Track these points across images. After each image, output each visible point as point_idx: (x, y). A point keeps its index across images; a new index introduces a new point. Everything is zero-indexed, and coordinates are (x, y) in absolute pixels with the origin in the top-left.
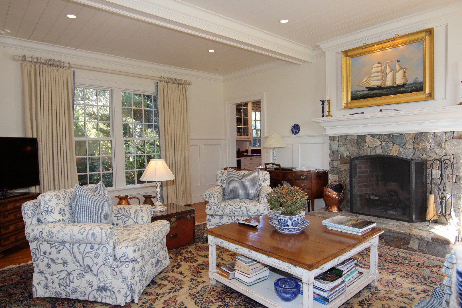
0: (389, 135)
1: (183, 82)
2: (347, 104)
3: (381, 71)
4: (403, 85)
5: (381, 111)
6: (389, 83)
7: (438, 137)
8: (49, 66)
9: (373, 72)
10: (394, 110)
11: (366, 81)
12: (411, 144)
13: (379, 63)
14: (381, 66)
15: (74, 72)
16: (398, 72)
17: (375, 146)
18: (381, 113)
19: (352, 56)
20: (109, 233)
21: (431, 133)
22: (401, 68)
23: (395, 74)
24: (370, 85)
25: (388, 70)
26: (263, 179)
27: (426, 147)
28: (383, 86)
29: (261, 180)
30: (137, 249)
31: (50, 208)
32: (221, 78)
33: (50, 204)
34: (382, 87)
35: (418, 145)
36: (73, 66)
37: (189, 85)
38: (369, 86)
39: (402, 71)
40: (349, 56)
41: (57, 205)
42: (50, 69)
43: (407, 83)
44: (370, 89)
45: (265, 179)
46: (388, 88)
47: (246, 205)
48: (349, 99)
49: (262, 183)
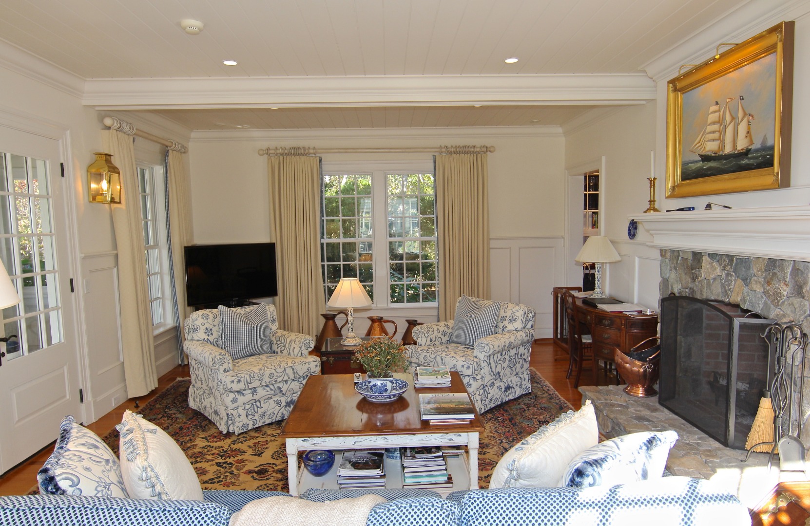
0: (730, 257)
1: (478, 150)
2: (673, 188)
3: (718, 122)
4: (746, 153)
5: (709, 206)
6: (728, 149)
7: (800, 272)
8: (293, 156)
9: (709, 121)
10: (725, 207)
11: (699, 142)
12: (760, 282)
13: (717, 103)
14: (719, 111)
15: (320, 158)
16: (741, 122)
17: (712, 276)
18: (708, 211)
19: (683, 90)
20: (217, 359)
21: (789, 262)
22: (745, 114)
23: (736, 126)
24: (704, 150)
25: (728, 118)
26: (511, 318)
27: (779, 291)
28: (721, 153)
29: (507, 319)
30: (236, 380)
31: (195, 327)
32: (560, 130)
33: (196, 322)
34: (719, 156)
35: (769, 285)
36: (319, 151)
37: (490, 151)
38: (703, 153)
39: (745, 120)
40: (679, 90)
41: (203, 324)
42: (294, 158)
43: (753, 147)
44: (705, 158)
45: (514, 318)
46: (727, 157)
47: (443, 355)
48: (679, 179)
49: (507, 325)
